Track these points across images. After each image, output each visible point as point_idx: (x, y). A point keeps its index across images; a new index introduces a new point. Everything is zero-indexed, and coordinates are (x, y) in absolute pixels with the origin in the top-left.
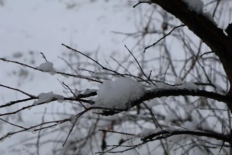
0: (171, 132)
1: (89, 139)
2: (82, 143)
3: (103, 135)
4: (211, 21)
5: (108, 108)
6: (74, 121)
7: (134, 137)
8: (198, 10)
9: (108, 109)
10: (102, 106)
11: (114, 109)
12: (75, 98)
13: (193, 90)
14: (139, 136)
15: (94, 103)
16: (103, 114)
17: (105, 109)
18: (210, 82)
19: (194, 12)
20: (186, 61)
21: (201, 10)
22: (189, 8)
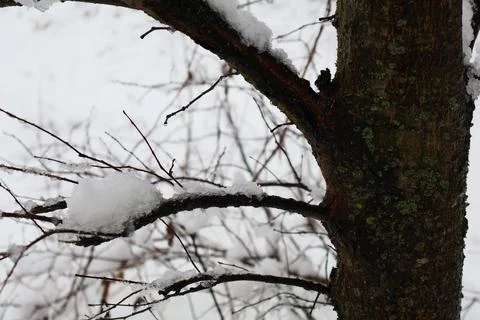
0: (217, 277)
1: (73, 299)
2: (58, 306)
3: (102, 289)
4: (286, 66)
5: (87, 231)
6: (17, 257)
7: (144, 287)
8: (260, 46)
9: (88, 233)
10: (76, 228)
11: (100, 234)
12: (23, 213)
13: (254, 196)
14: (154, 285)
15: (61, 221)
16: (78, 243)
17: (81, 232)
18: (299, 180)
19: (253, 49)
20: (268, 140)
21: (267, 44)
22: (243, 41)
